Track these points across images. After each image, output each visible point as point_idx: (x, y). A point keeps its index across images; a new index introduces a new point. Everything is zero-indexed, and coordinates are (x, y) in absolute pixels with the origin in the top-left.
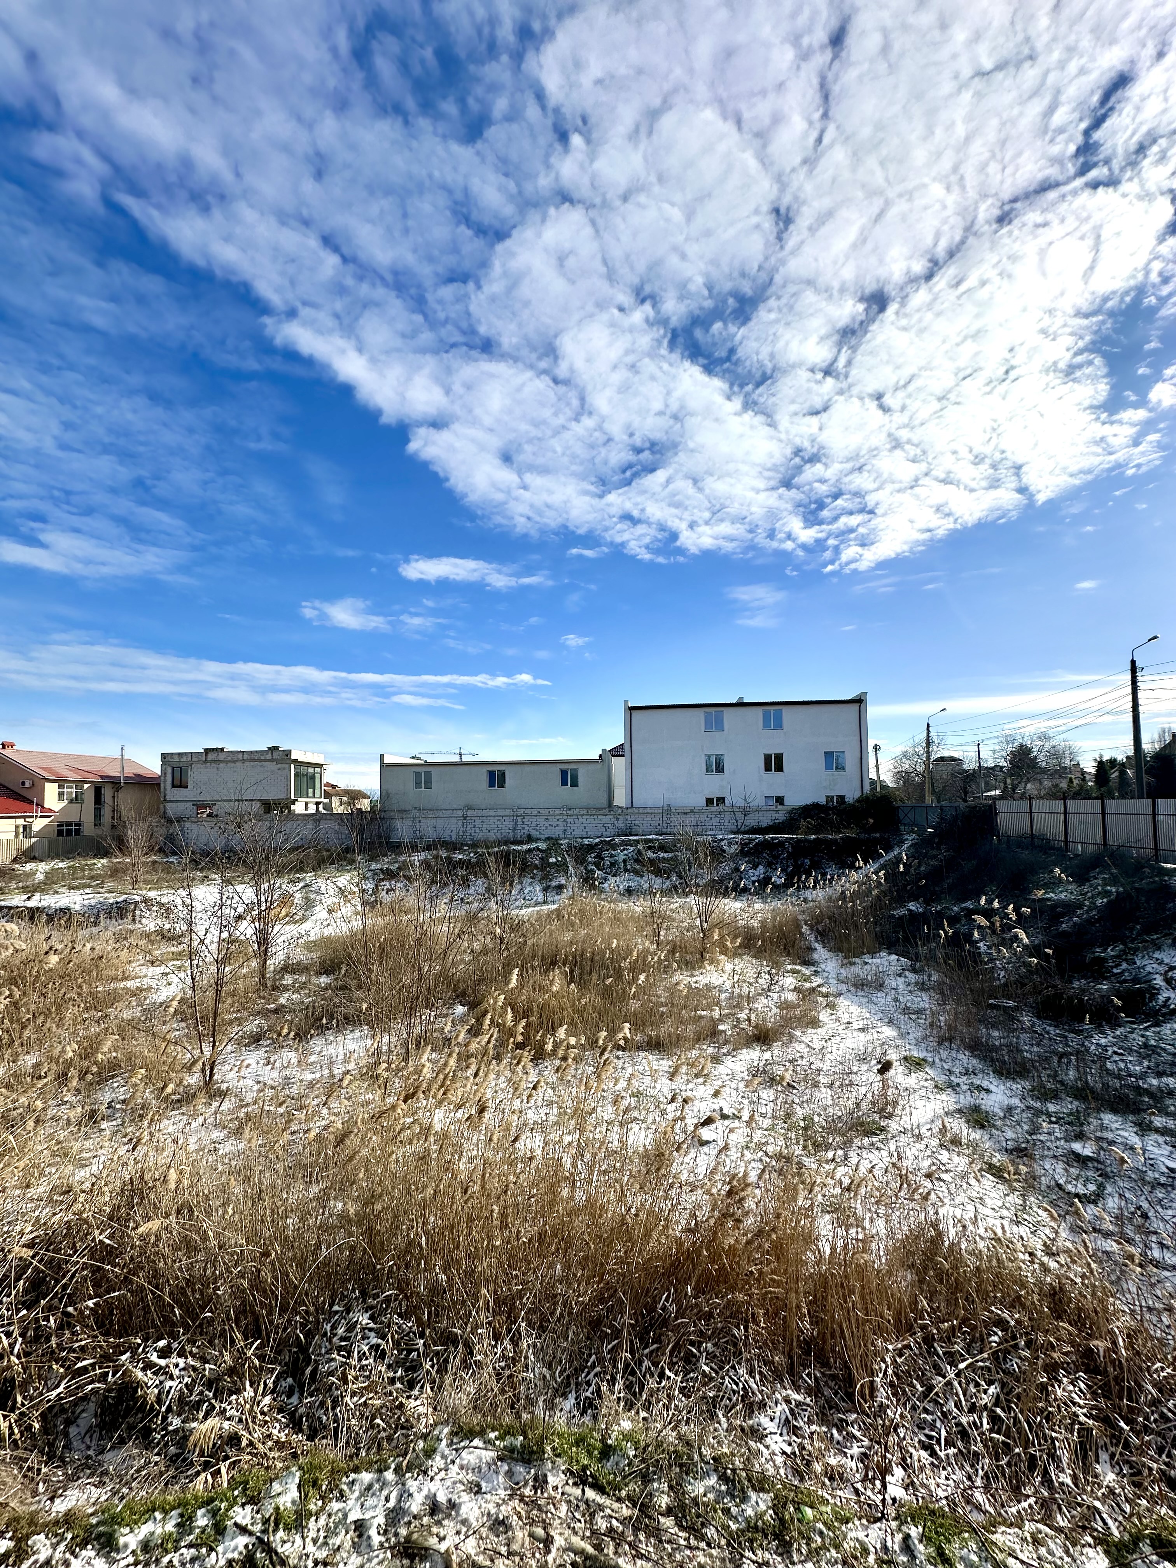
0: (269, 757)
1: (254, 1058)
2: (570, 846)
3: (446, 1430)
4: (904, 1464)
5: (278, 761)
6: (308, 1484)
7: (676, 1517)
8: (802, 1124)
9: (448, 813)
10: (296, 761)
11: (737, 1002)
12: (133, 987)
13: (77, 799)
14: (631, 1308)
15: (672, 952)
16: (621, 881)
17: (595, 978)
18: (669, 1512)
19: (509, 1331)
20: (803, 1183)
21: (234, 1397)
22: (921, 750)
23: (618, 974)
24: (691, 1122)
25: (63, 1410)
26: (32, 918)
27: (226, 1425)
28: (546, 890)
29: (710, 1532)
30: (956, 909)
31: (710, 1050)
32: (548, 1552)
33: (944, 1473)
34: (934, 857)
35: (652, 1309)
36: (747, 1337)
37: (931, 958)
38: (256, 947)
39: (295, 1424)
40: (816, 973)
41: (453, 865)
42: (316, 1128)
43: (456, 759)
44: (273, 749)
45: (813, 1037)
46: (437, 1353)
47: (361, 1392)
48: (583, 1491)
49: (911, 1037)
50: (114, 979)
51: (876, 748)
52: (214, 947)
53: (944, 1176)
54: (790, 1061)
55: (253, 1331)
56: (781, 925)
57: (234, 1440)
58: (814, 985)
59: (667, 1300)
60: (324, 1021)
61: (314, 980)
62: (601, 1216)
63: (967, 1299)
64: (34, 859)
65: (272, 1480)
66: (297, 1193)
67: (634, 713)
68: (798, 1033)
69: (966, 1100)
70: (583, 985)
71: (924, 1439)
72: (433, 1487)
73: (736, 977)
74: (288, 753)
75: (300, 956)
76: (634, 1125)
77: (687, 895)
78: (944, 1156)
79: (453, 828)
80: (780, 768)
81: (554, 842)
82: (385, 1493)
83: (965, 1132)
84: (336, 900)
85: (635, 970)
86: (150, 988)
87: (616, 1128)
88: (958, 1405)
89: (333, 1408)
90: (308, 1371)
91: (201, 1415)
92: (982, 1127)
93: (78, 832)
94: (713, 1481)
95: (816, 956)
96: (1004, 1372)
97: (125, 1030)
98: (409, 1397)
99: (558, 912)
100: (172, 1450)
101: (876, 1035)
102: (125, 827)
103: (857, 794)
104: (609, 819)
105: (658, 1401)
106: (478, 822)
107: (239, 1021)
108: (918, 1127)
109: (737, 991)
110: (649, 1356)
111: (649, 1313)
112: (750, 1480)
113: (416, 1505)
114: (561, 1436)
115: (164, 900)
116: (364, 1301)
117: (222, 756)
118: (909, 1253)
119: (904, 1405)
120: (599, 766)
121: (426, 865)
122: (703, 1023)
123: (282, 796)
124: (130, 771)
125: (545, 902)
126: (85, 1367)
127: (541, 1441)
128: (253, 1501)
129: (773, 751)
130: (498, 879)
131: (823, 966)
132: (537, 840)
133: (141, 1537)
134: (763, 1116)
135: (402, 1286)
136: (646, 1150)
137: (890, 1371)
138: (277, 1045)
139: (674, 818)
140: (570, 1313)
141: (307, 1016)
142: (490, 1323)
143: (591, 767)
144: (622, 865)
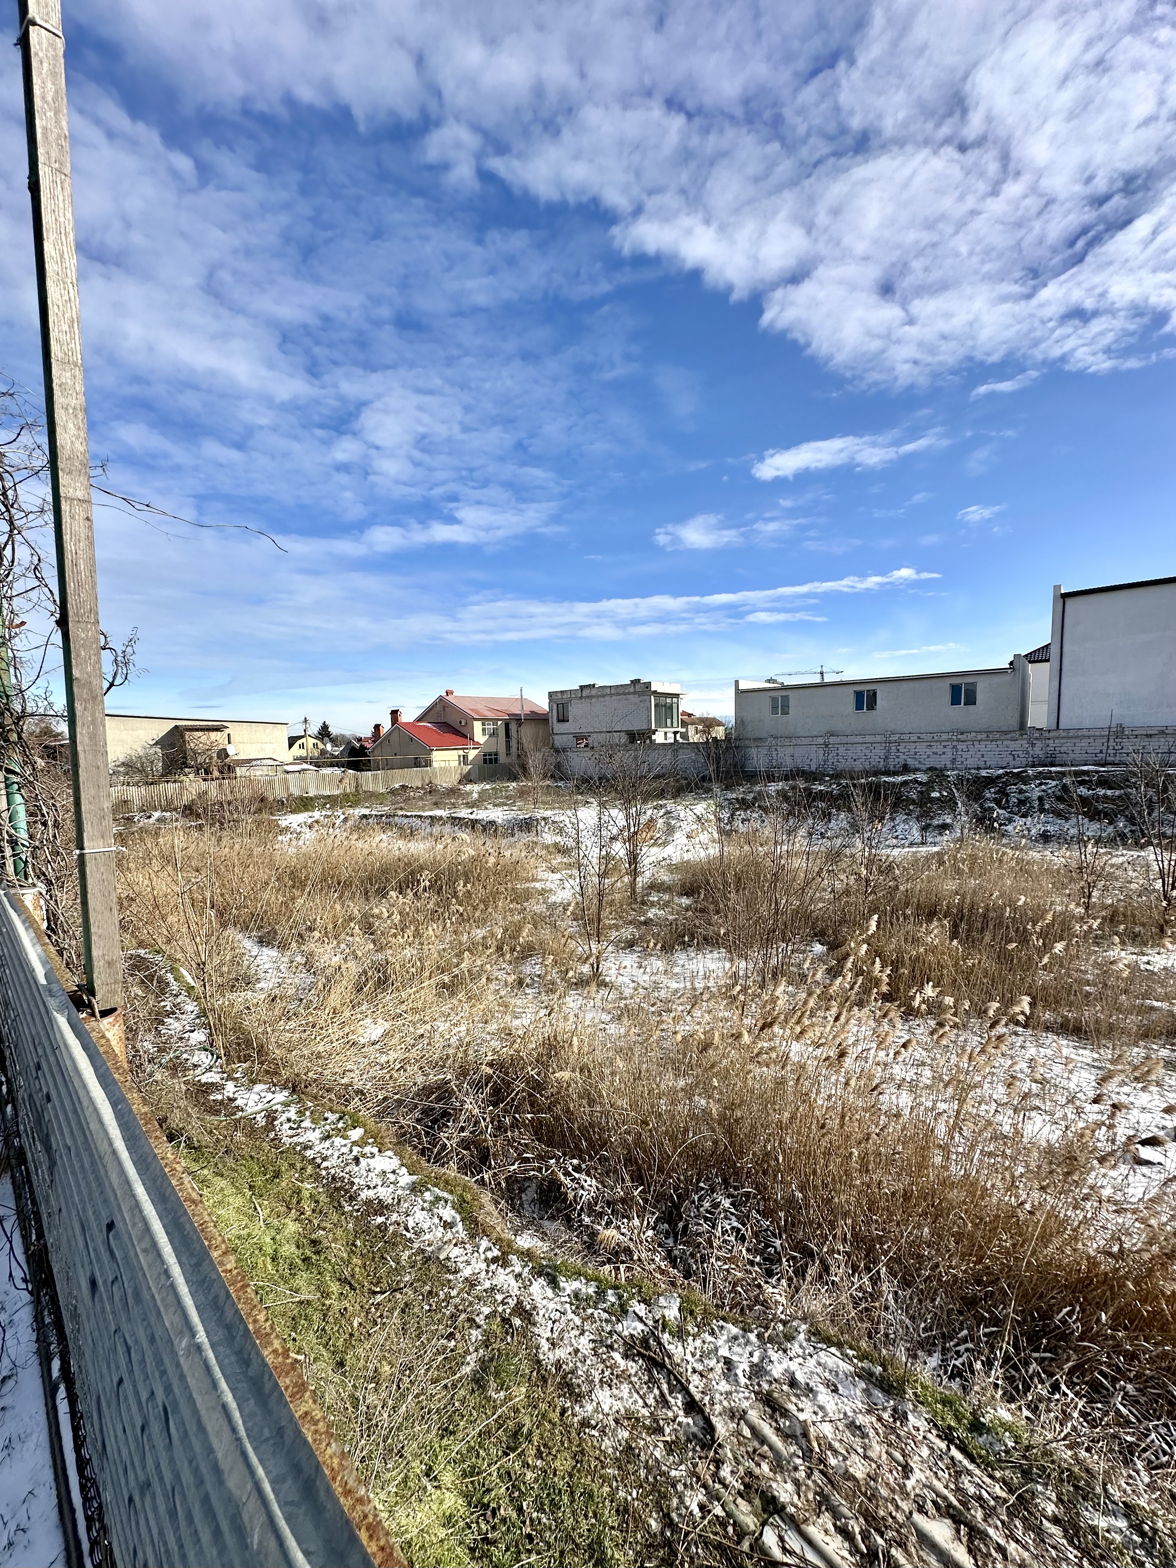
0: (632, 690)
1: (629, 960)
2: (960, 778)
3: (804, 1327)
5: (639, 694)
6: (687, 1310)
7: (1065, 1531)
9: (806, 741)
10: (655, 692)
12: (540, 888)
13: (494, 734)
14: (1018, 1304)
15: (1113, 920)
16: (1036, 824)
17: (987, 938)
18: (1056, 1521)
19: (868, 1269)
21: (626, 1221)
23: (1024, 938)
24: (1124, 1133)
25: (517, 1181)
26: (473, 827)
27: (621, 1238)
28: (924, 829)
31: (1164, 1052)
32: (907, 1477)
38: (627, 865)
39: (671, 1259)
41: (812, 797)
42: (683, 1030)
43: (817, 679)
44: (636, 682)
46: (794, 1258)
47: (725, 1260)
48: (949, 1448)
50: (527, 880)
52: (595, 861)
57: (628, 1251)
59: (1070, 1314)
60: (686, 939)
61: (677, 900)
62: (983, 1198)
64: (471, 781)
65: (659, 1295)
66: (669, 1081)
67: (1070, 602)
70: (970, 942)
72: (793, 1366)
74: (648, 685)
75: (665, 877)
76: (1033, 1114)
77: (1143, 847)
79: (813, 755)
81: (938, 775)
82: (749, 1349)
84: (694, 827)
85: (1048, 936)
86: (551, 890)
87: (1010, 1112)
89: (702, 1262)
90: (681, 1225)
91: (604, 1223)
93: (496, 760)
94: (1122, 1524)
97: (537, 921)
98: (767, 1282)
99: (939, 854)
100: (586, 1238)
102: (526, 756)
104: (1019, 745)
105: (1049, 1411)
106: (842, 750)
107: (617, 927)
110: (1040, 1361)
111: (1042, 1318)
113: (776, 1372)
114: (924, 1387)
115: (557, 819)
116: (726, 1188)
117: (594, 692)
120: (1006, 677)
121: (783, 795)
122: (1154, 1016)
123: (645, 727)
124: (527, 710)
125: (923, 844)
126: (528, 1158)
127: (903, 1381)
128: (646, 1302)
130: (866, 815)
132: (917, 770)
133: (573, 1288)
135: (761, 1188)
136: (1051, 1147)
138: (646, 953)
139: (1127, 743)
140: (939, 1279)
141: (671, 932)
142: (847, 1254)
143: (996, 679)
144: (1036, 804)
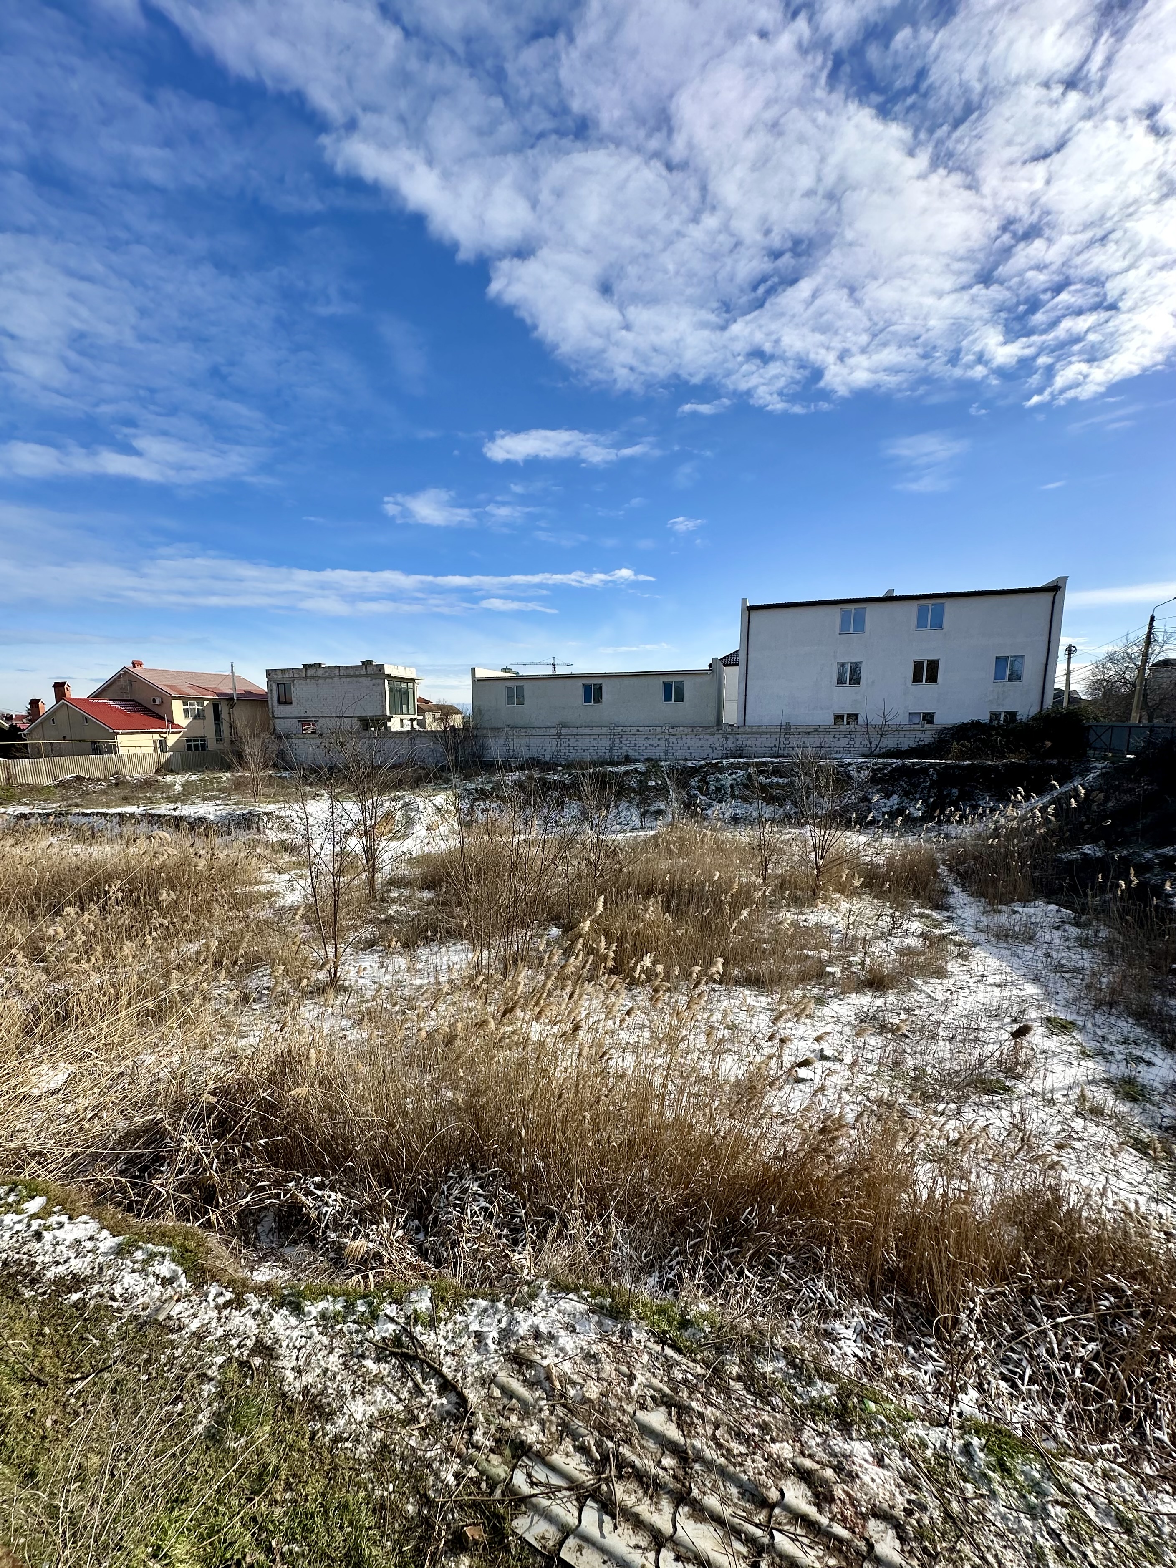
0: (363, 672)
1: (369, 961)
2: (671, 768)
3: (546, 1283)
4: (980, 1387)
5: (372, 676)
6: (438, 1298)
7: (745, 1384)
8: (912, 1074)
9: (541, 732)
10: (389, 676)
11: (850, 943)
12: (265, 892)
13: (199, 716)
14: (715, 1214)
15: (782, 887)
16: (729, 808)
17: (692, 910)
18: (739, 1378)
19: (600, 1216)
20: (906, 1130)
21: (374, 1227)
22: (1135, 651)
23: (719, 907)
24: (788, 1060)
25: (251, 1213)
26: (177, 826)
27: (370, 1245)
28: (643, 815)
29: (776, 1401)
30: (1148, 855)
31: (815, 991)
32: (631, 1384)
33: (1022, 1404)
34: (1130, 791)
35: (735, 1219)
36: (828, 1257)
37: (1103, 912)
38: (364, 862)
39: (422, 1253)
40: (950, 919)
41: (546, 786)
42: (428, 1026)
43: (549, 671)
44: (367, 664)
45: (937, 988)
46: (537, 1222)
47: (474, 1240)
48: (663, 1349)
49: (1059, 997)
50: (249, 884)
51: (1070, 650)
52: (328, 859)
53: (1078, 1145)
54: (905, 1010)
55: (386, 1181)
56: (912, 864)
57: (378, 1256)
58: (946, 932)
59: (750, 1213)
60: (429, 934)
61: (418, 894)
62: (689, 1134)
63: (1079, 1263)
64: (171, 772)
65: (410, 1291)
66: (414, 1079)
67: (753, 613)
68: (919, 982)
69: (1119, 1070)
70: (679, 915)
71: (1006, 1372)
72: (537, 1320)
73: (852, 918)
74: (381, 668)
75: (406, 872)
76: (726, 1055)
77: (802, 826)
78: (1078, 1124)
79: (547, 746)
80: (932, 678)
81: (653, 764)
82: (498, 1317)
83: (1111, 1103)
84: (434, 818)
85: (737, 905)
86: (278, 893)
87: (709, 1057)
88: (1051, 1353)
89: (452, 1248)
90: (431, 1217)
91: (351, 1235)
92: (1134, 1100)
93: (204, 747)
94: (782, 1364)
95: (952, 900)
96: (1109, 1333)
97: (263, 928)
98: (513, 1251)
99: (655, 837)
100: (332, 1255)
101: (1015, 992)
102: (241, 742)
103: (1035, 710)
104: (716, 739)
105: (736, 1293)
106: (572, 741)
107: (355, 928)
108: (1052, 1091)
109: (851, 933)
110: (730, 1256)
111: (731, 1221)
112: (817, 1371)
113: (523, 1329)
114: (645, 1305)
115: (282, 814)
116: (474, 1172)
117: (320, 672)
118: (1017, 1212)
119: (989, 1341)
120: (706, 678)
121: (519, 784)
122: (809, 963)
123: (379, 713)
124: (241, 688)
125: (643, 828)
126: (263, 1187)
127: (628, 1305)
128: (397, 1302)
129: (926, 657)
130: (594, 804)
131: (959, 912)
132: (637, 761)
133: (319, 1309)
134: (869, 1061)
135: (506, 1165)
136: (738, 1081)
137: (978, 1310)
138: (388, 952)
139: (792, 738)
140: (656, 1210)
141: (413, 927)
142: (583, 1207)
143: (699, 679)
144: (729, 790)
